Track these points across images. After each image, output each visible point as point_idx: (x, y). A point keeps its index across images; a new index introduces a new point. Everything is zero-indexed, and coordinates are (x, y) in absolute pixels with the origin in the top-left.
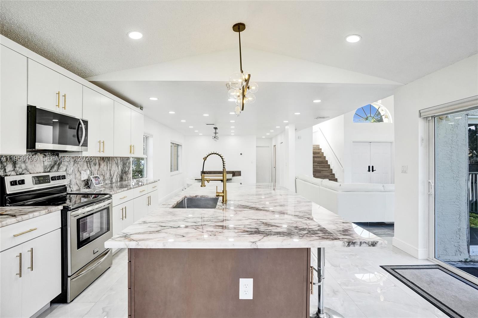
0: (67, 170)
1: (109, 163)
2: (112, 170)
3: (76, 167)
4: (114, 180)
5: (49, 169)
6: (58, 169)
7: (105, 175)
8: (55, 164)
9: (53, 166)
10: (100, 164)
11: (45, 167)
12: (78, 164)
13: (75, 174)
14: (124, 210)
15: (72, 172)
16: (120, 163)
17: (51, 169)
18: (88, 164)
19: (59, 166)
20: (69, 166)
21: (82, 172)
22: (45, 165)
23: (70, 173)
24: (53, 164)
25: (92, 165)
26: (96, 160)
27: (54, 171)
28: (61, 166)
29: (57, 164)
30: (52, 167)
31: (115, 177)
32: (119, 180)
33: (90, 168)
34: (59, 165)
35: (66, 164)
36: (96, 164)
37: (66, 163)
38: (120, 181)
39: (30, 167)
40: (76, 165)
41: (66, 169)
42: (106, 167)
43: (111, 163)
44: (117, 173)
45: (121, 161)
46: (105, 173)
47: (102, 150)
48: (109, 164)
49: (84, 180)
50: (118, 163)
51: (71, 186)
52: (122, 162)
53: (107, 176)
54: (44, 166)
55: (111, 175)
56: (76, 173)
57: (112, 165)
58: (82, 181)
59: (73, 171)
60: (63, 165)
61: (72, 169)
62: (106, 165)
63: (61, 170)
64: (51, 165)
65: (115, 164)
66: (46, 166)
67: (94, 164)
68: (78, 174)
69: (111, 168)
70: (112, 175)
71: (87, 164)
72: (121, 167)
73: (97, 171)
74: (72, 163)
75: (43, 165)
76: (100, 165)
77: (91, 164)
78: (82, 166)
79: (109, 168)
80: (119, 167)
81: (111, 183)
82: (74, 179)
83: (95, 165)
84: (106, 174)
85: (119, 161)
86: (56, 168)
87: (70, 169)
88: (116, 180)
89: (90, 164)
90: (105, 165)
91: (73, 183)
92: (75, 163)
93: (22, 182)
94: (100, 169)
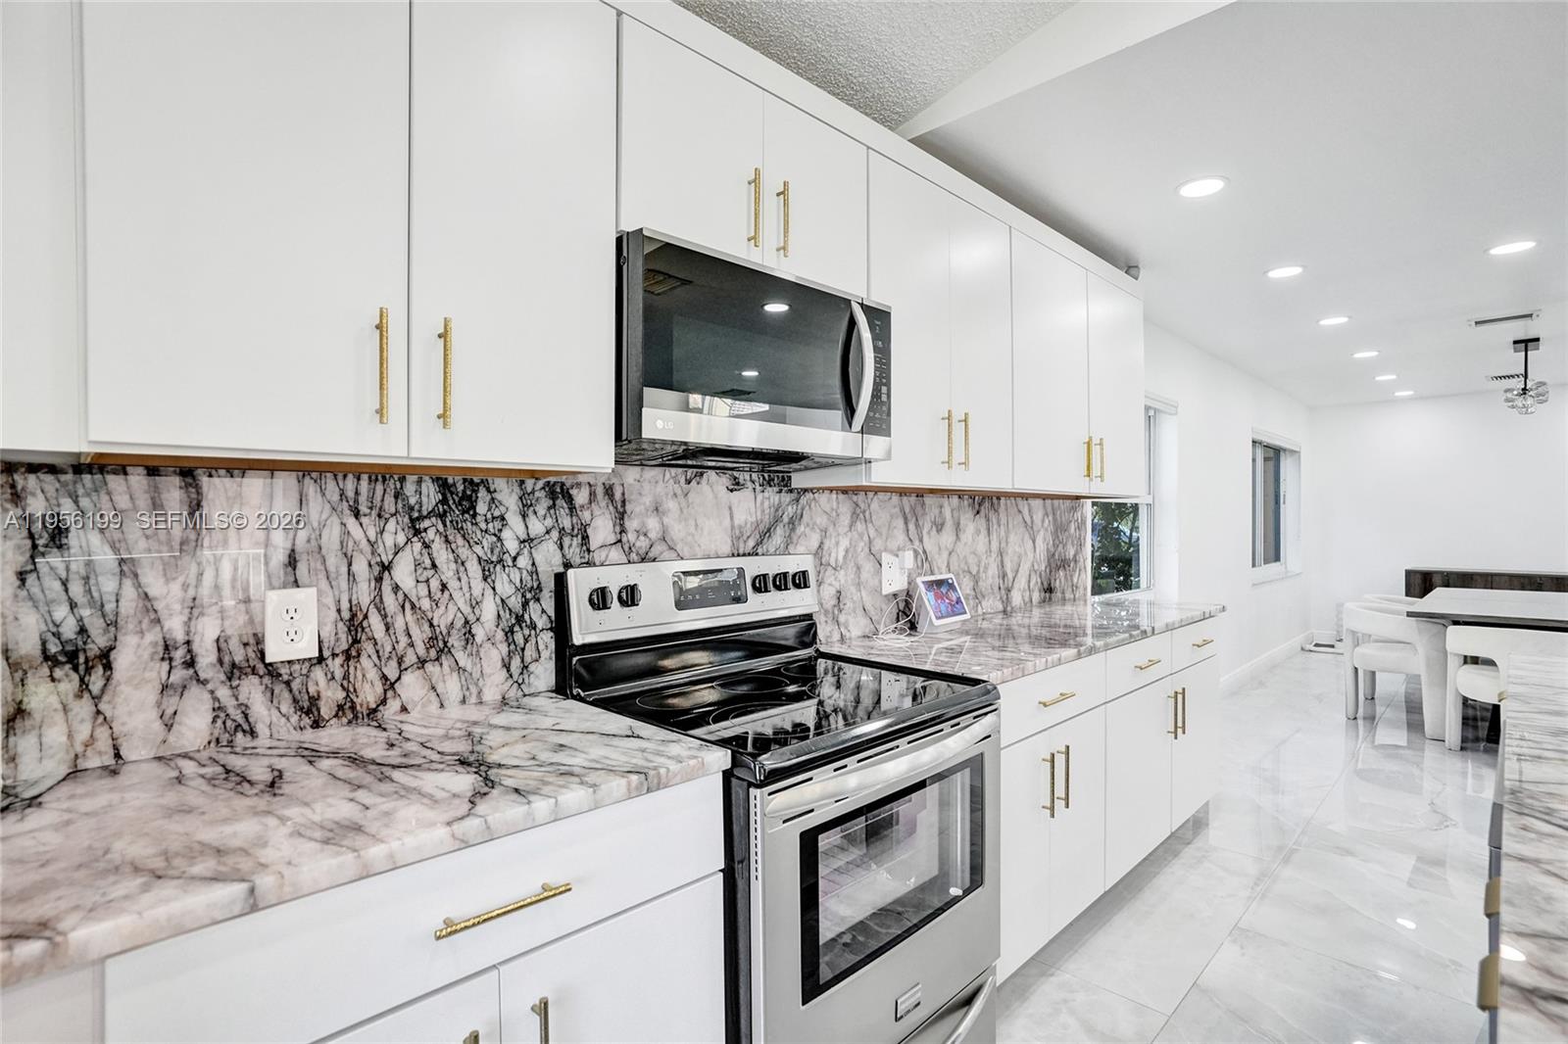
0: (826, 547)
1: (995, 521)
2: (1010, 552)
3: (861, 536)
4: (1017, 598)
5: (751, 543)
6: (789, 541)
7: (978, 572)
8: (777, 520)
9: (769, 530)
10: (959, 524)
11: (737, 532)
12: (870, 525)
13: (858, 568)
14: (1060, 760)
15: (845, 557)
16: (1043, 521)
17: (759, 543)
18: (912, 526)
19: (793, 530)
20: (831, 529)
21: (886, 558)
22: (737, 522)
23: (836, 560)
24: (767, 520)
25: (925, 532)
26: (941, 507)
27: (772, 550)
28: (801, 529)
29: (786, 519)
30: (767, 533)
31: (1021, 582)
32: (1036, 596)
33: (917, 543)
34: (793, 523)
35: (818, 521)
36: (943, 525)
37: (821, 520)
38: (1044, 601)
39: (677, 531)
40: (860, 526)
41: (822, 543)
42: (981, 544)
43: (1003, 520)
44: (1028, 565)
45: (1047, 514)
46: (979, 566)
47: (958, 455)
48: (995, 527)
49: (895, 595)
50: (1032, 522)
51: (842, 618)
52: (1051, 518)
53: (990, 581)
54: (733, 527)
55: (1004, 576)
56: (861, 563)
57: (1007, 532)
58: (886, 596)
59: (847, 551)
60: (808, 525)
61: (844, 543)
62: (984, 532)
63: (801, 549)
64: (761, 527)
65: (1022, 529)
66: (740, 527)
67: (934, 523)
68: (868, 567)
69: (1004, 545)
70: (1010, 575)
71: (906, 523)
72: (1045, 539)
73: (945, 555)
74: (845, 520)
75: (727, 522)
76: (957, 526)
77: (921, 523)
78: (884, 531)
79: (995, 546)
80: (1039, 540)
81: (1005, 612)
82: (853, 589)
83: (939, 527)
84: (986, 568)
85: (1038, 513)
86: (778, 538)
87: (837, 543)
88: (1027, 599)
89: (917, 526)
90: (978, 532)
91: (849, 605)
92: (855, 516)
93: (630, 596)
94: (960, 547)
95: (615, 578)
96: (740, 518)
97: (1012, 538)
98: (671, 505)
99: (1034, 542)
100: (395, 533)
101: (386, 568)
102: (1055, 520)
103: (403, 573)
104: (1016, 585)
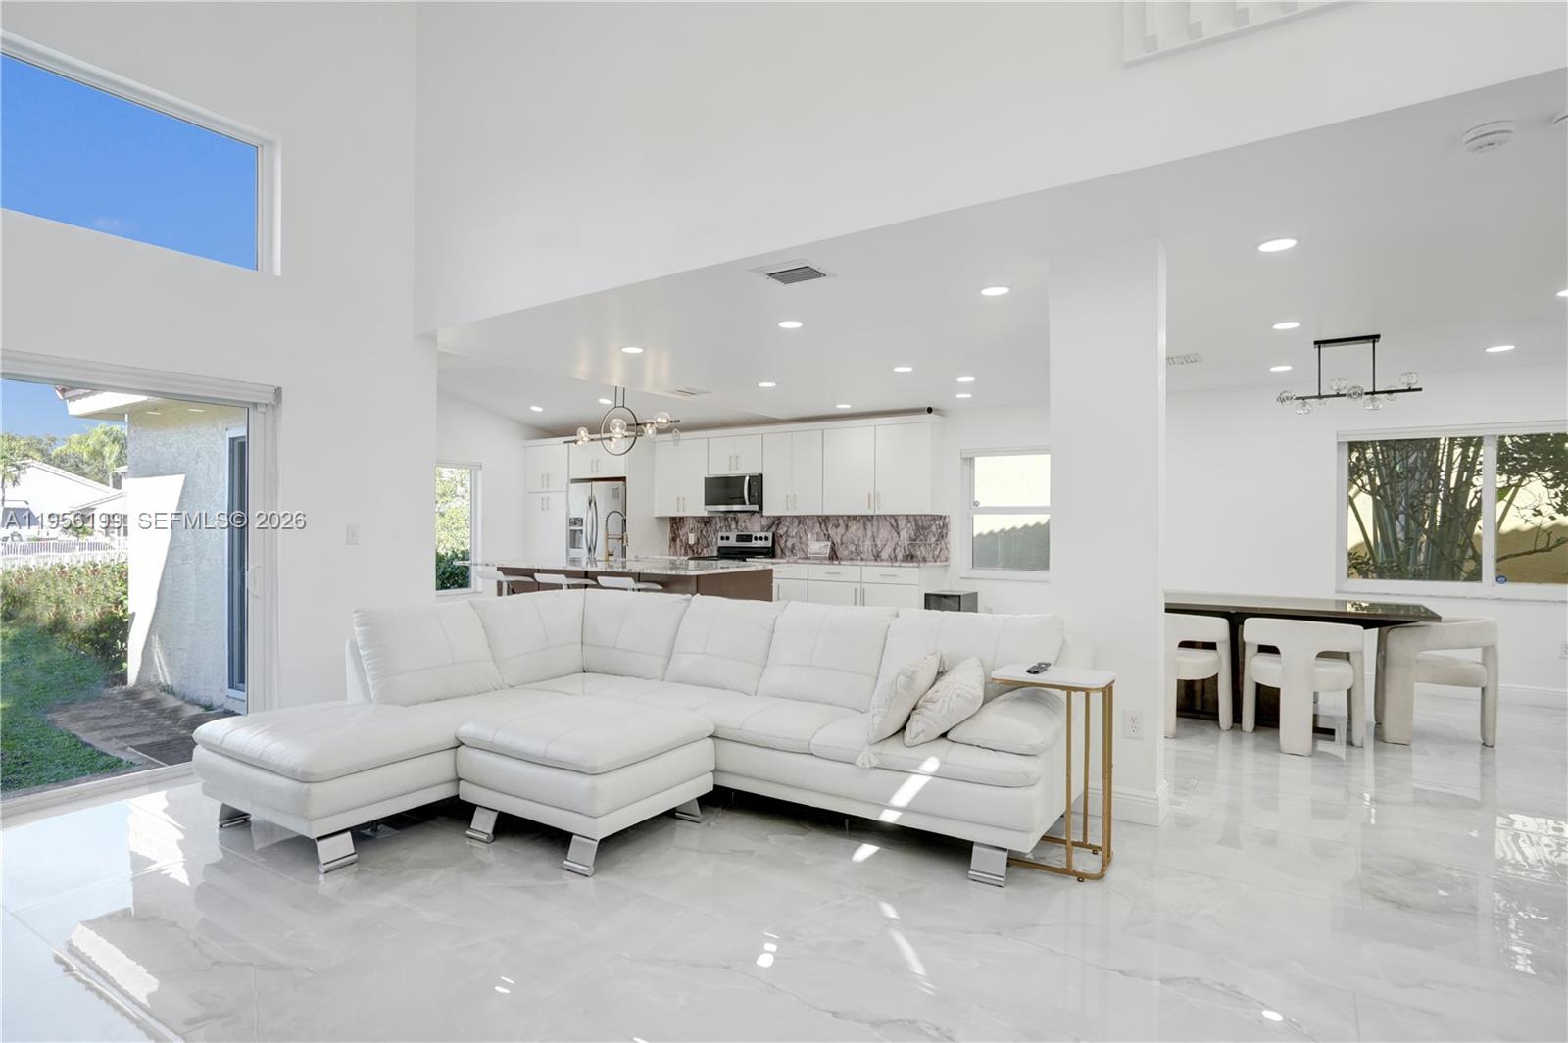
2: (880, 537)
3: (802, 529)
6: (777, 530)
8: (774, 524)
12: (805, 526)
13: (801, 538)
16: (906, 525)
21: (811, 535)
23: (792, 535)
24: (771, 524)
29: (776, 524)
32: (900, 556)
33: (825, 532)
34: (778, 525)
37: (788, 524)
38: (908, 559)
39: (749, 526)
40: (801, 526)
42: (861, 533)
43: (876, 525)
51: (794, 552)
52: (913, 524)
56: (801, 536)
61: (795, 531)
62: (862, 528)
64: (769, 526)
65: (889, 528)
68: (805, 538)
71: (821, 524)
74: (796, 524)
75: (760, 524)
76: (847, 527)
79: (869, 534)
80: (903, 534)
81: (876, 560)
83: (837, 527)
84: (864, 541)
85: (902, 524)
87: (793, 531)
90: (859, 529)
91: (796, 548)
92: (799, 523)
93: (728, 538)
94: (848, 534)
95: (725, 535)
96: (764, 523)
97: (882, 531)
98: (747, 521)
99: (898, 533)
100: (703, 526)
101: (701, 532)
102: (917, 525)
103: (704, 532)
104: (884, 550)
